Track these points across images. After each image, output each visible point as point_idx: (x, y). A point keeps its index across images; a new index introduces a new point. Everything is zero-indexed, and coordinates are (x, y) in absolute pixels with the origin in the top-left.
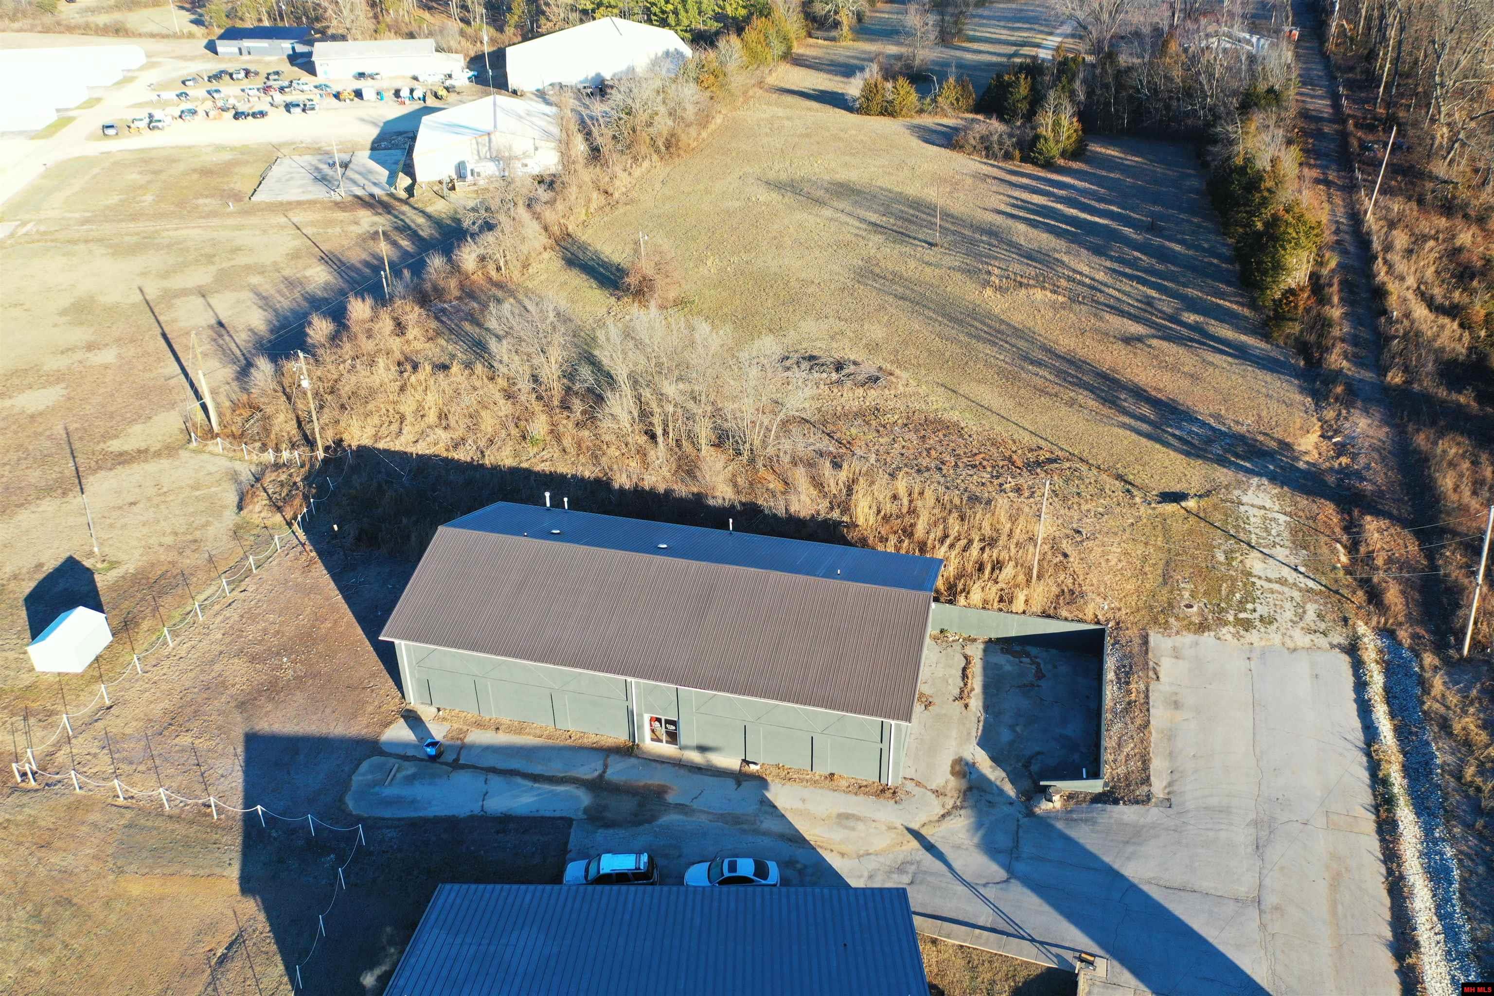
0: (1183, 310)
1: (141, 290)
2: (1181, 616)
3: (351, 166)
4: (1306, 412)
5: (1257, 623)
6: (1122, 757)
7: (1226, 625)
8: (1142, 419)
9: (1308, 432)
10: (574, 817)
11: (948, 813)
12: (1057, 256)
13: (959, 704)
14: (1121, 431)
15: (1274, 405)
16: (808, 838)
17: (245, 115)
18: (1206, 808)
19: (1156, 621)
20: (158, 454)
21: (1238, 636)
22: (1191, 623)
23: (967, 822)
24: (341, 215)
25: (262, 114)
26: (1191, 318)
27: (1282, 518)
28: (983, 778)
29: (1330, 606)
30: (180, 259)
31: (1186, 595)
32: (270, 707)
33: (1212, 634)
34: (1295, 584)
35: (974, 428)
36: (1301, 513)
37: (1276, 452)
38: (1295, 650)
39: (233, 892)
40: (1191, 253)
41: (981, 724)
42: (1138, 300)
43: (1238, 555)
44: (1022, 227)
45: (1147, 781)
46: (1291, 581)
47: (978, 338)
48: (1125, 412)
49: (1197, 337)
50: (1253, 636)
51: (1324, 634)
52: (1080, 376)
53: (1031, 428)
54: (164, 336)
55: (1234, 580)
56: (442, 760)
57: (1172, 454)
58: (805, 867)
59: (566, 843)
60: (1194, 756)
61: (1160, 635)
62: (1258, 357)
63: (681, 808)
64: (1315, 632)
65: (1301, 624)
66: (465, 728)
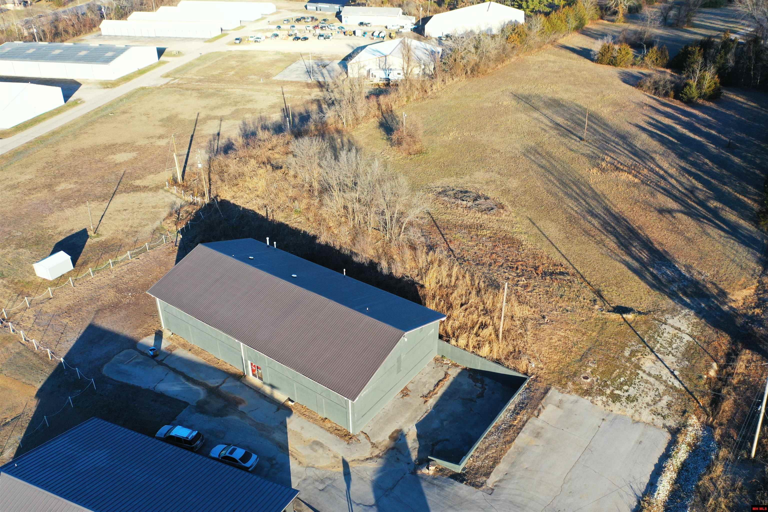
0: (712, 199)
1: (198, 114)
2: (577, 382)
3: (327, 67)
4: (752, 275)
5: (624, 399)
6: (483, 457)
7: (603, 395)
8: (638, 260)
9: (745, 288)
10: (190, 403)
11: (371, 458)
12: (654, 155)
13: (423, 400)
14: (618, 264)
15: (733, 266)
16: (290, 448)
17: (298, 38)
18: (511, 502)
19: (559, 382)
20: (151, 190)
21: (605, 404)
22: (581, 388)
23: (377, 466)
24: (307, 90)
25: (306, 39)
26: (713, 204)
27: (687, 338)
28: (405, 444)
29: (680, 400)
30: (224, 102)
31: (589, 370)
32: (108, 314)
33: (590, 398)
34: (665, 382)
35: (530, 246)
36: (703, 338)
37: (713, 296)
38: (638, 422)
39: (32, 395)
40: (744, 165)
41: (426, 414)
42: (686, 189)
43: (639, 354)
44: (644, 136)
45: (487, 475)
46: (664, 378)
47: (570, 196)
48: (630, 254)
49: (709, 216)
50: (616, 407)
51: (664, 417)
52: (616, 227)
53: (564, 252)
54: (192, 136)
55: (626, 368)
56: (156, 358)
57: (643, 284)
58: (277, 463)
59: (177, 415)
60: (527, 468)
61: (557, 391)
62: (743, 235)
63: (242, 414)
64: (659, 414)
65: (652, 407)
66: (177, 346)
